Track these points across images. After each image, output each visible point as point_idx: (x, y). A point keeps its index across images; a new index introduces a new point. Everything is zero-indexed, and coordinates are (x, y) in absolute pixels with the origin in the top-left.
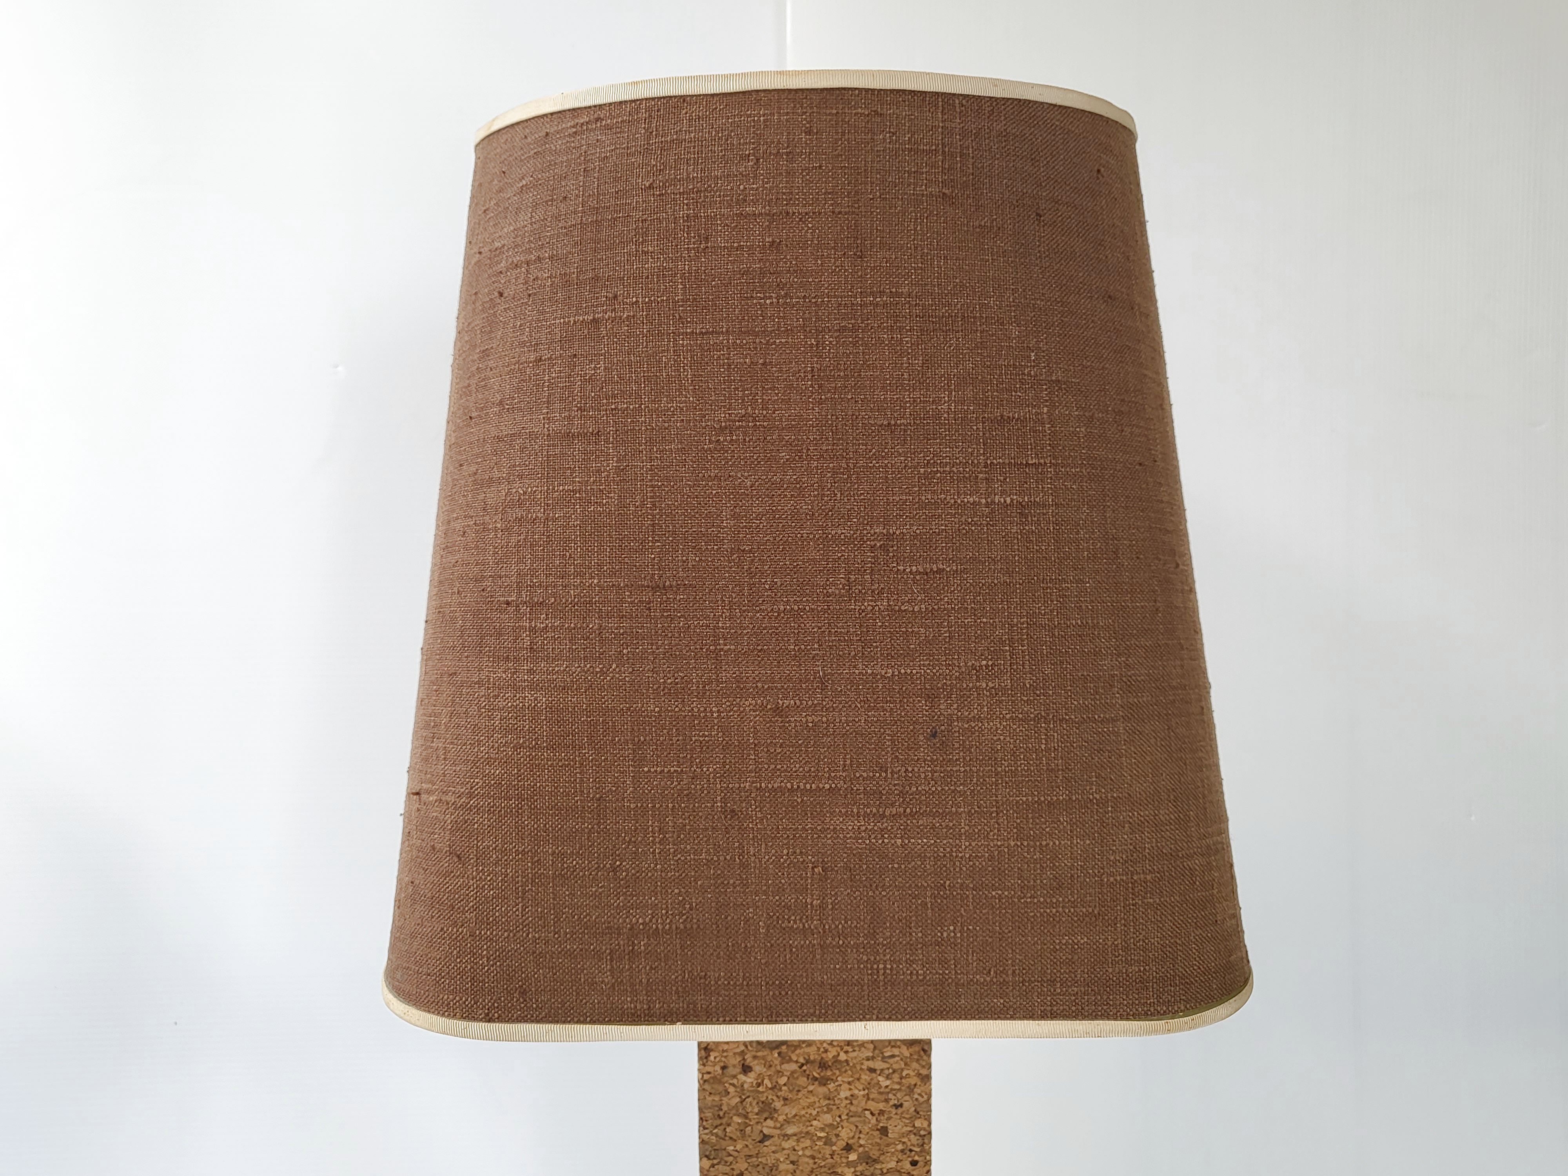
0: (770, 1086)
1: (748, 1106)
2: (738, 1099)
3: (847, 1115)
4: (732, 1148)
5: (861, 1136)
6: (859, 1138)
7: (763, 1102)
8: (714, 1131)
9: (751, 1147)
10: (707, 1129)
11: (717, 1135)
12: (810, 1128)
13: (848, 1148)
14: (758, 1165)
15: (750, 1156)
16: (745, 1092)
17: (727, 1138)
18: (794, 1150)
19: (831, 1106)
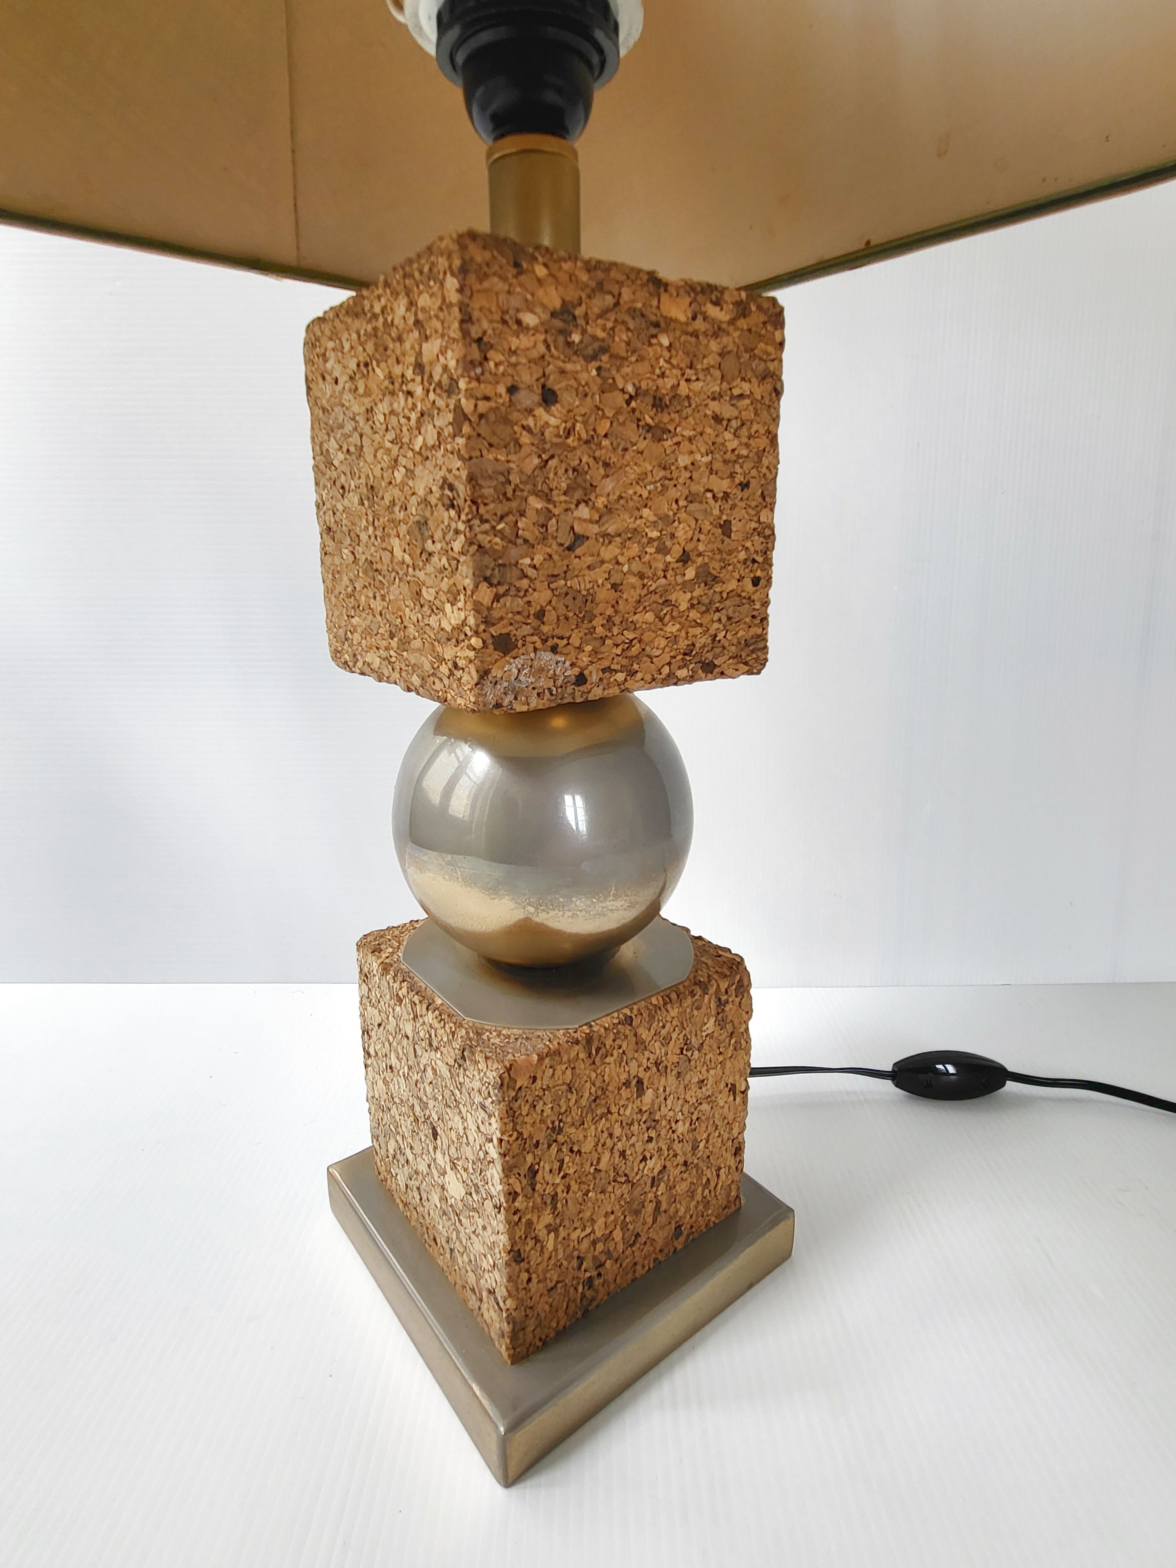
0: (584, 436)
1: (551, 476)
2: (536, 461)
3: (686, 498)
4: (527, 561)
5: (702, 537)
6: (699, 540)
7: (574, 470)
8: (500, 527)
9: (555, 557)
10: (487, 521)
11: (501, 534)
12: (638, 522)
13: (685, 559)
14: (567, 594)
15: (553, 576)
16: (548, 446)
17: (520, 541)
18: (618, 563)
19: (667, 482)
